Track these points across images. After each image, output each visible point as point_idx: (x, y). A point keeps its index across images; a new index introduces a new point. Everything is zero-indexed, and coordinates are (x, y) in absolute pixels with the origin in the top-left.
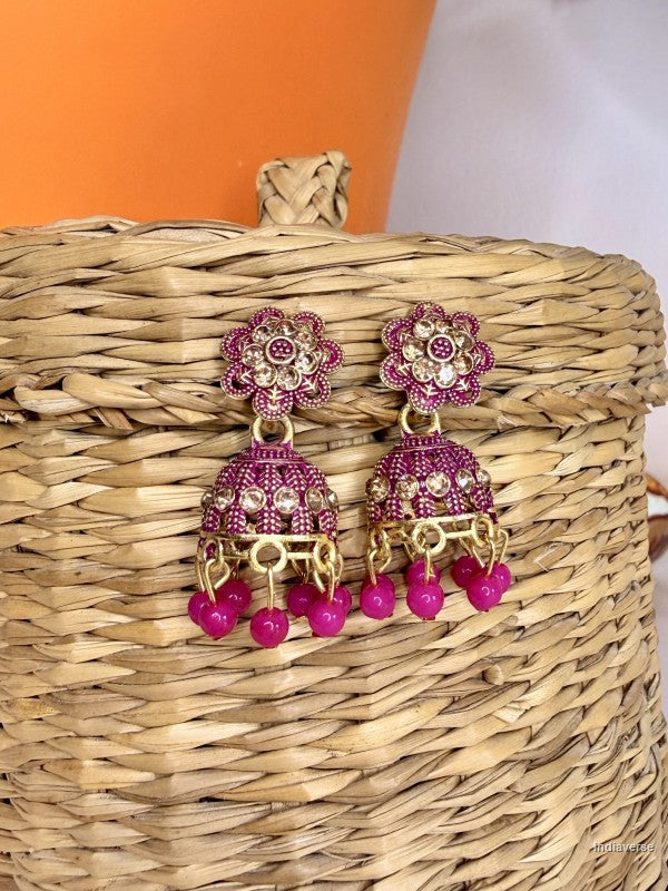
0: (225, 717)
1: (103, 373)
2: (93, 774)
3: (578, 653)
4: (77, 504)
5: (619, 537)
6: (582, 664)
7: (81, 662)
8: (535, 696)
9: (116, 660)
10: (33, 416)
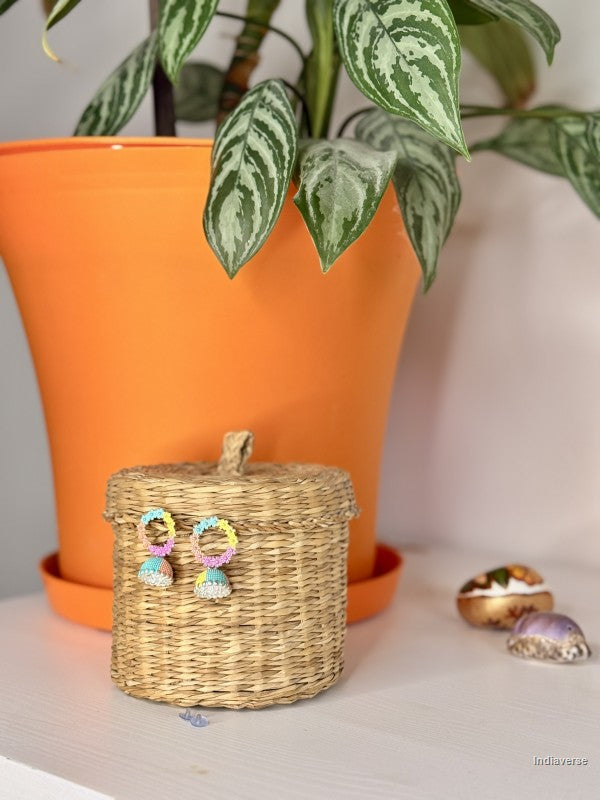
0: (152, 602)
1: (130, 515)
2: (129, 616)
3: (249, 601)
4: (129, 547)
5: (277, 570)
6: (253, 604)
7: (126, 587)
8: (231, 609)
9: (134, 586)
10: (119, 524)
